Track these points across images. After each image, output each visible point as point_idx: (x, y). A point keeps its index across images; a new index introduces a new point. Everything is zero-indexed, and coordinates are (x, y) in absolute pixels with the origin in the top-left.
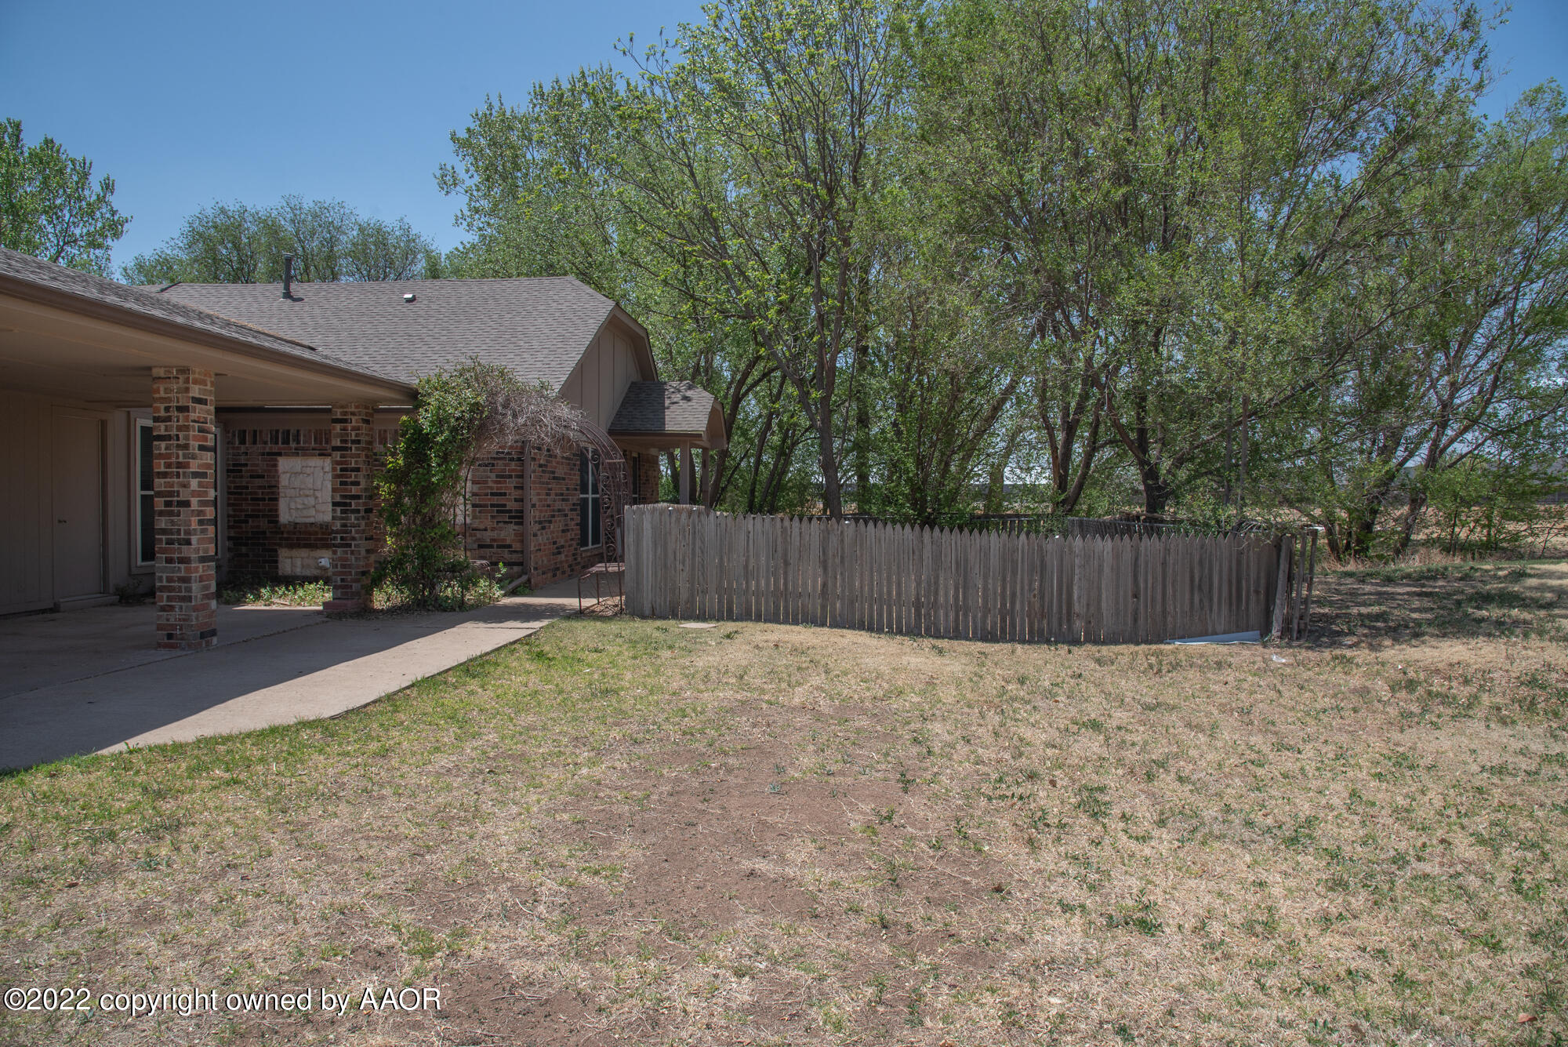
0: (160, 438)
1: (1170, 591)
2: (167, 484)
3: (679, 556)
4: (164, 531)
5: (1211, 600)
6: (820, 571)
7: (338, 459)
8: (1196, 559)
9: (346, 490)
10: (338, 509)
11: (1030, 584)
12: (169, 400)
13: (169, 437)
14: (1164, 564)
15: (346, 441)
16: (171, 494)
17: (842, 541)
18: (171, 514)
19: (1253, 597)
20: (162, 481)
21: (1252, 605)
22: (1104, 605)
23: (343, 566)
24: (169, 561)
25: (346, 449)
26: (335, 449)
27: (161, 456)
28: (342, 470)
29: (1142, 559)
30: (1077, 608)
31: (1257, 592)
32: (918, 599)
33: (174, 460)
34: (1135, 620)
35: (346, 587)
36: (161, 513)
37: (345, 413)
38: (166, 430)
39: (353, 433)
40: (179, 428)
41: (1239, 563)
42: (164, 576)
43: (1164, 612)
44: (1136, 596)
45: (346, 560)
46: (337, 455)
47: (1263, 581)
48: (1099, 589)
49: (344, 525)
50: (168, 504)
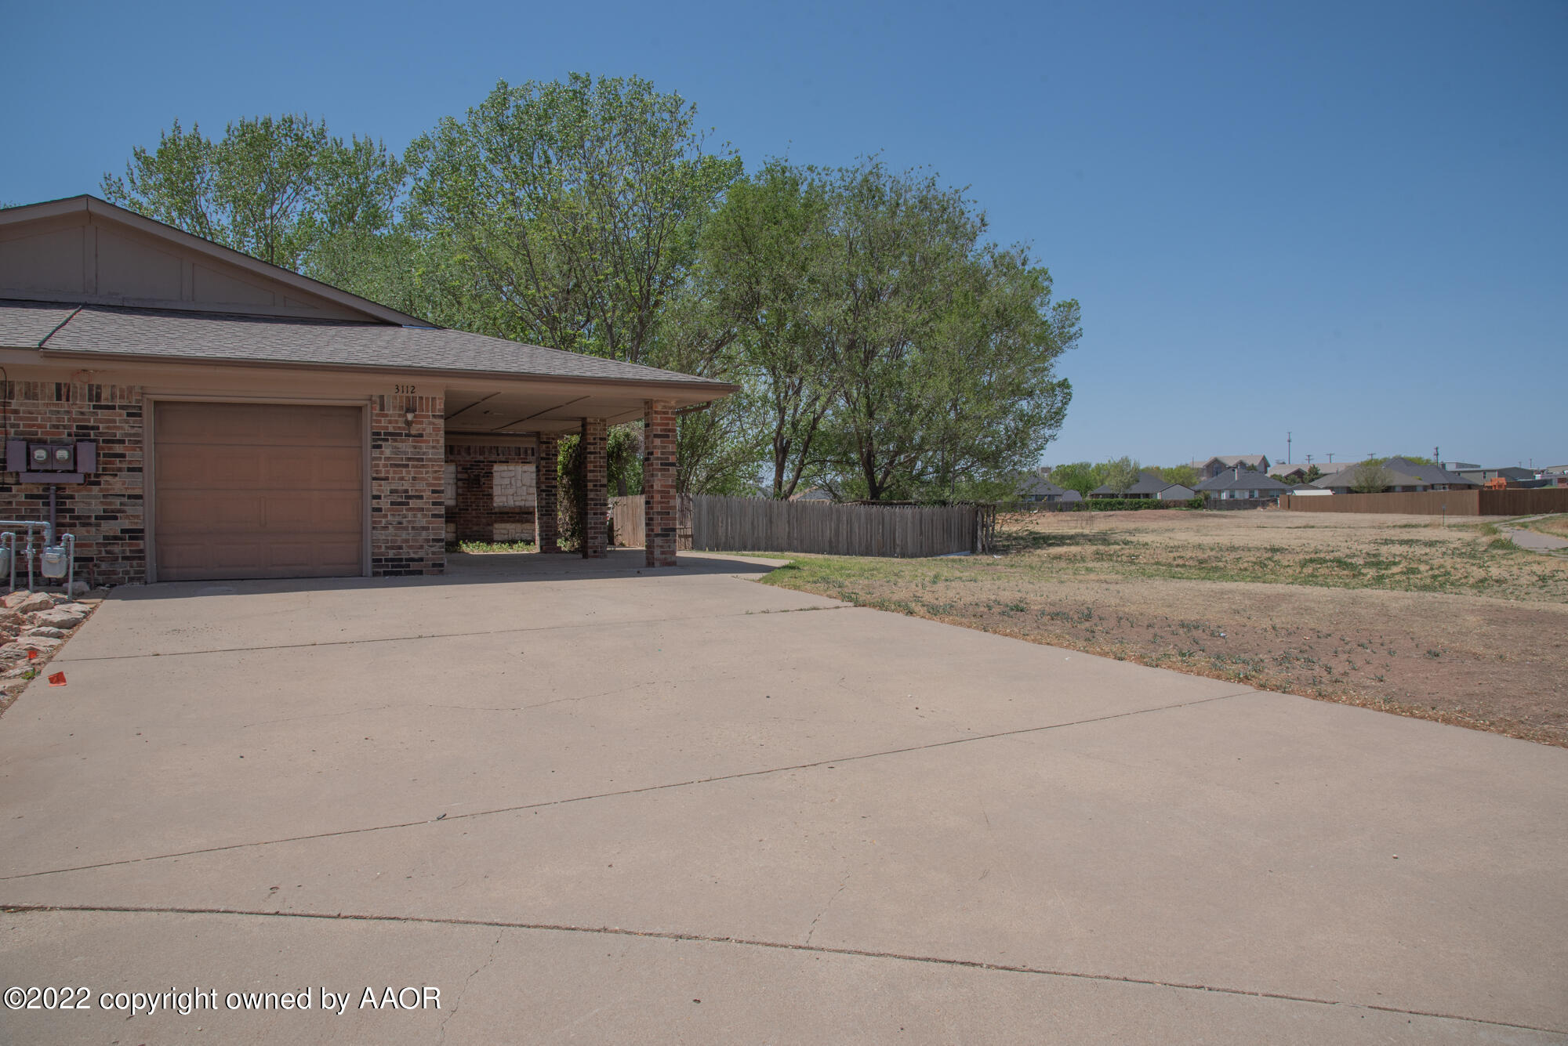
0: (591, 453)
1: (935, 533)
2: (594, 476)
3: (720, 519)
4: (592, 499)
5: (951, 537)
6: (787, 525)
7: (544, 464)
8: (945, 518)
9: (549, 483)
10: (544, 494)
11: (879, 529)
12: (596, 434)
13: (595, 453)
14: (932, 521)
15: (549, 455)
16: (596, 481)
17: (797, 511)
18: (597, 491)
19: (967, 535)
20: (591, 474)
21: (967, 538)
22: (908, 540)
23: (547, 527)
24: (595, 514)
25: (548, 459)
26: (542, 459)
27: (591, 462)
28: (546, 471)
29: (923, 521)
30: (898, 542)
31: (969, 533)
32: (831, 538)
33: (598, 464)
34: (921, 547)
35: (549, 539)
36: (591, 490)
37: (549, 438)
38: (594, 449)
39: (553, 450)
40: (601, 448)
41: (961, 520)
42: (593, 521)
43: (933, 542)
44: (921, 534)
45: (549, 523)
46: (543, 463)
47: (971, 528)
48: (906, 532)
49: (548, 503)
50: (595, 486)
